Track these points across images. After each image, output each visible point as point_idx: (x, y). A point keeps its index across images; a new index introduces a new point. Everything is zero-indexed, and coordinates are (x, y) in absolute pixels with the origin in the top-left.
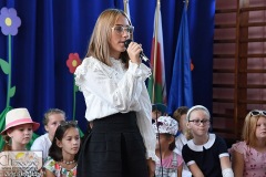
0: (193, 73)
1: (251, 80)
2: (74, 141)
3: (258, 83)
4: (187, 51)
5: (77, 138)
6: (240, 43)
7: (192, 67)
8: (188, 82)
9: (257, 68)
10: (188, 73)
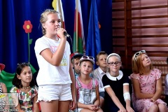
0: (100, 30)
1: (134, 33)
2: (28, 75)
3: (138, 35)
4: (96, 17)
5: (29, 73)
6: (127, 10)
7: (100, 26)
8: (98, 36)
9: (137, 25)
10: (97, 30)
